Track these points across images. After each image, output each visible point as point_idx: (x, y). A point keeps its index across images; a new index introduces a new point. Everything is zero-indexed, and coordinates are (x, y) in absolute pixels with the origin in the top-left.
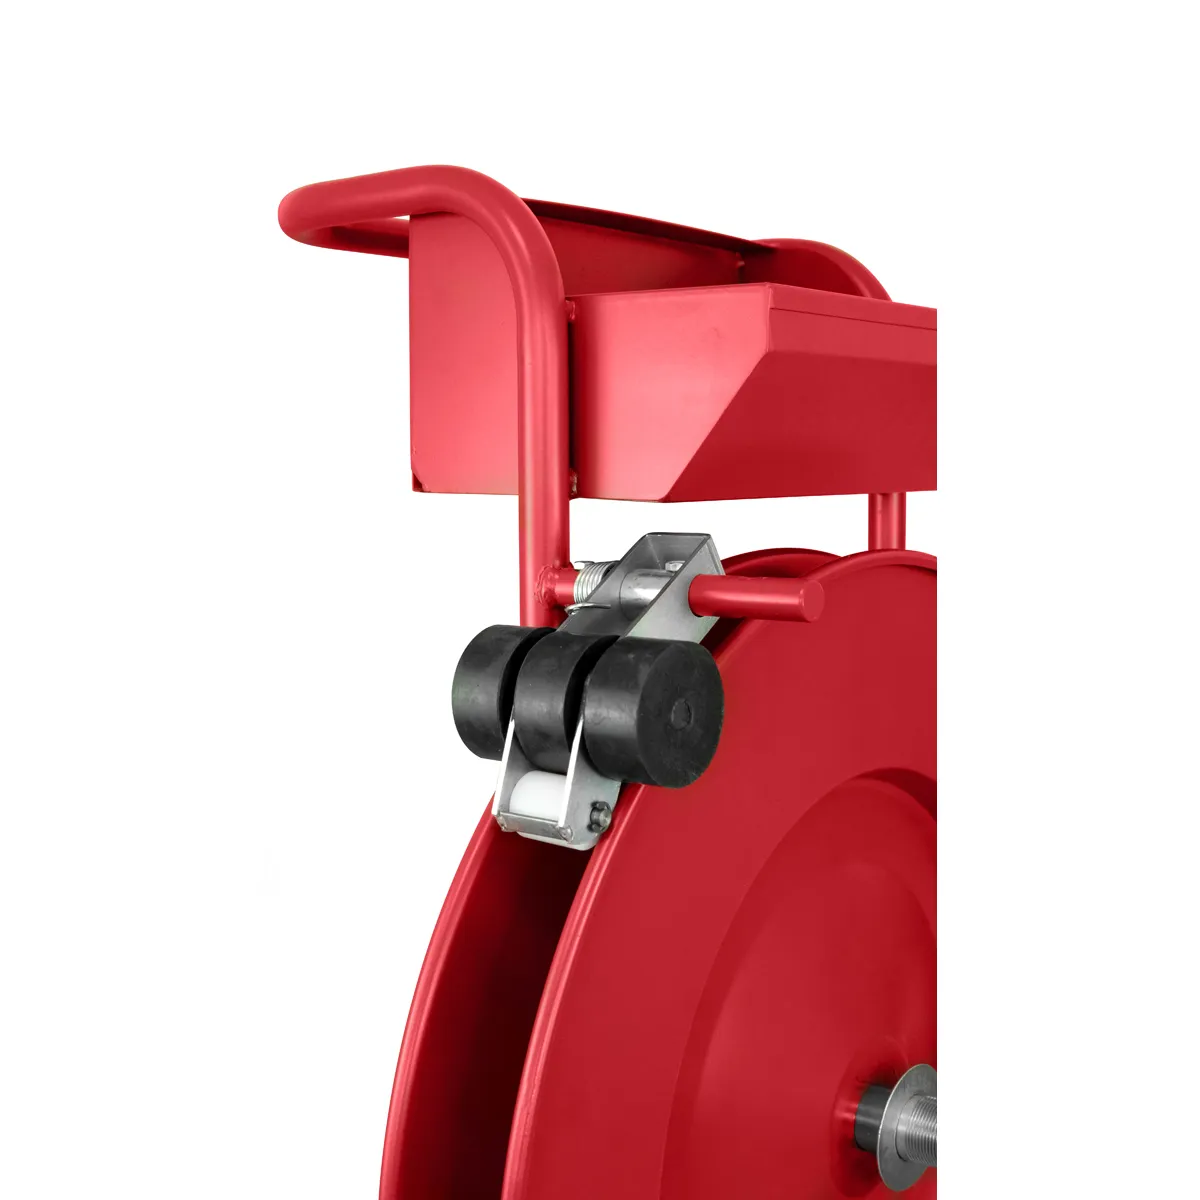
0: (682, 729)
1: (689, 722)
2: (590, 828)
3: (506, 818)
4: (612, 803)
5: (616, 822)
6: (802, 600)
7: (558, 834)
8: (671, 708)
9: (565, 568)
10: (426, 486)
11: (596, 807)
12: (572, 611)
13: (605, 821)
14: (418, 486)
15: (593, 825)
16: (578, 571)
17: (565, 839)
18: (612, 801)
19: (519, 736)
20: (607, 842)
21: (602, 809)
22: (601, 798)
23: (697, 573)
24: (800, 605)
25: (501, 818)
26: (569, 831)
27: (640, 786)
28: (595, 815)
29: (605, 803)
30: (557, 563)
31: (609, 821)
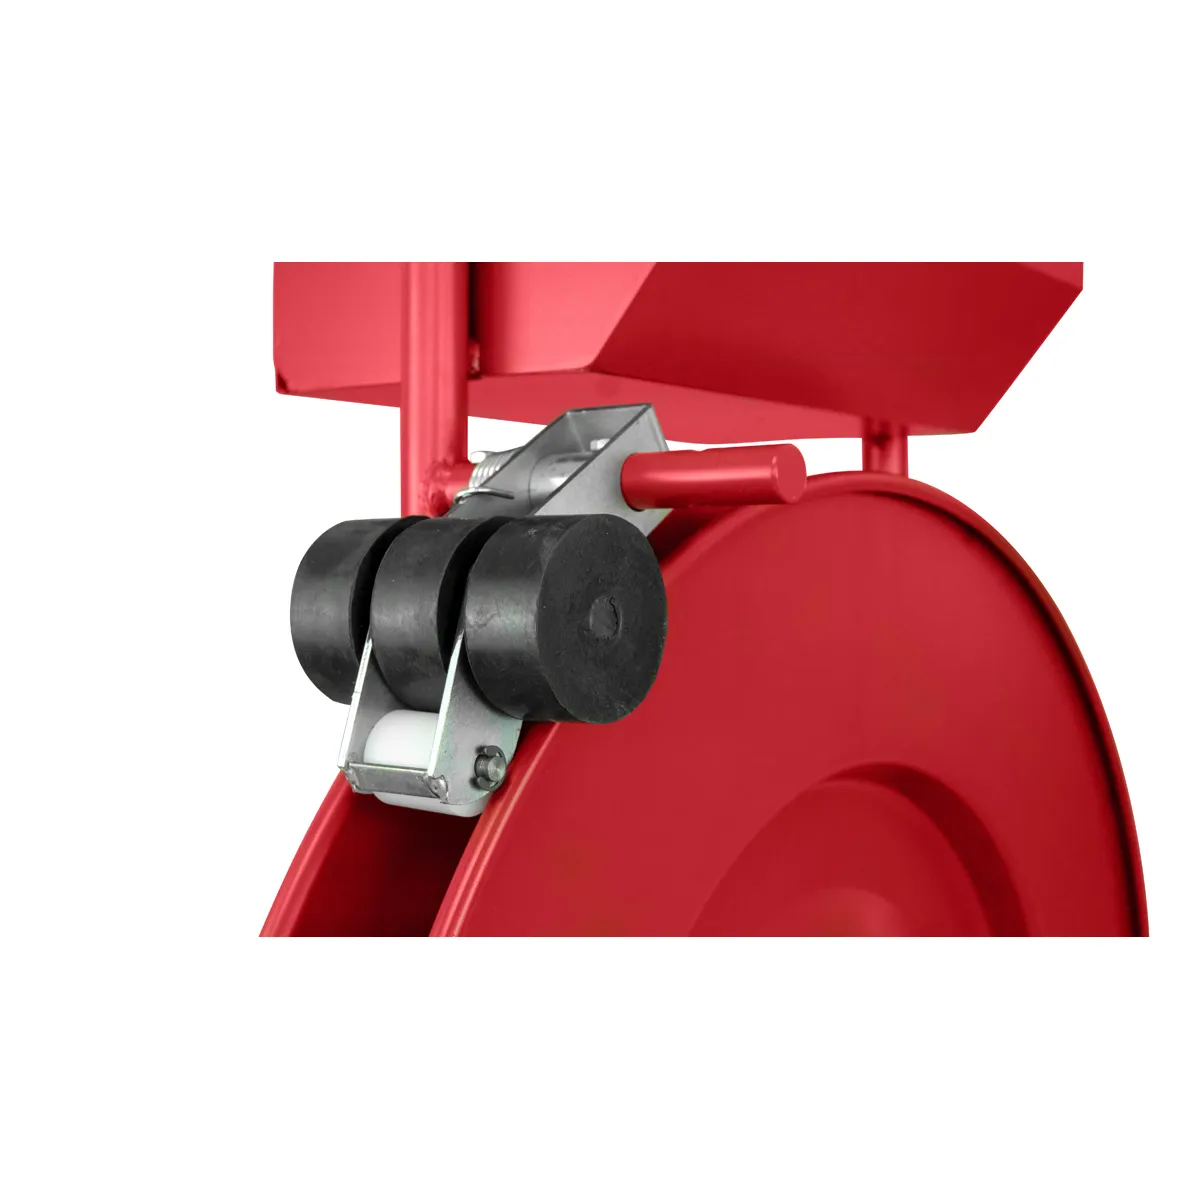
0: (607, 641)
1: (616, 632)
2: (474, 783)
3: (356, 770)
4: (509, 751)
5: (514, 778)
6: (776, 472)
7: (427, 787)
8: (590, 607)
9: (460, 463)
10: (291, 385)
11: (483, 754)
12: (461, 498)
13: (496, 773)
14: (282, 386)
15: (478, 780)
16: (475, 465)
17: (437, 796)
18: (509, 747)
19: (378, 656)
20: (500, 805)
21: (492, 757)
22: (491, 740)
23: (632, 452)
24: (773, 477)
25: (351, 771)
26: (442, 782)
27: (552, 725)
28: (482, 766)
29: (495, 749)
30: (450, 460)
31: (502, 773)
